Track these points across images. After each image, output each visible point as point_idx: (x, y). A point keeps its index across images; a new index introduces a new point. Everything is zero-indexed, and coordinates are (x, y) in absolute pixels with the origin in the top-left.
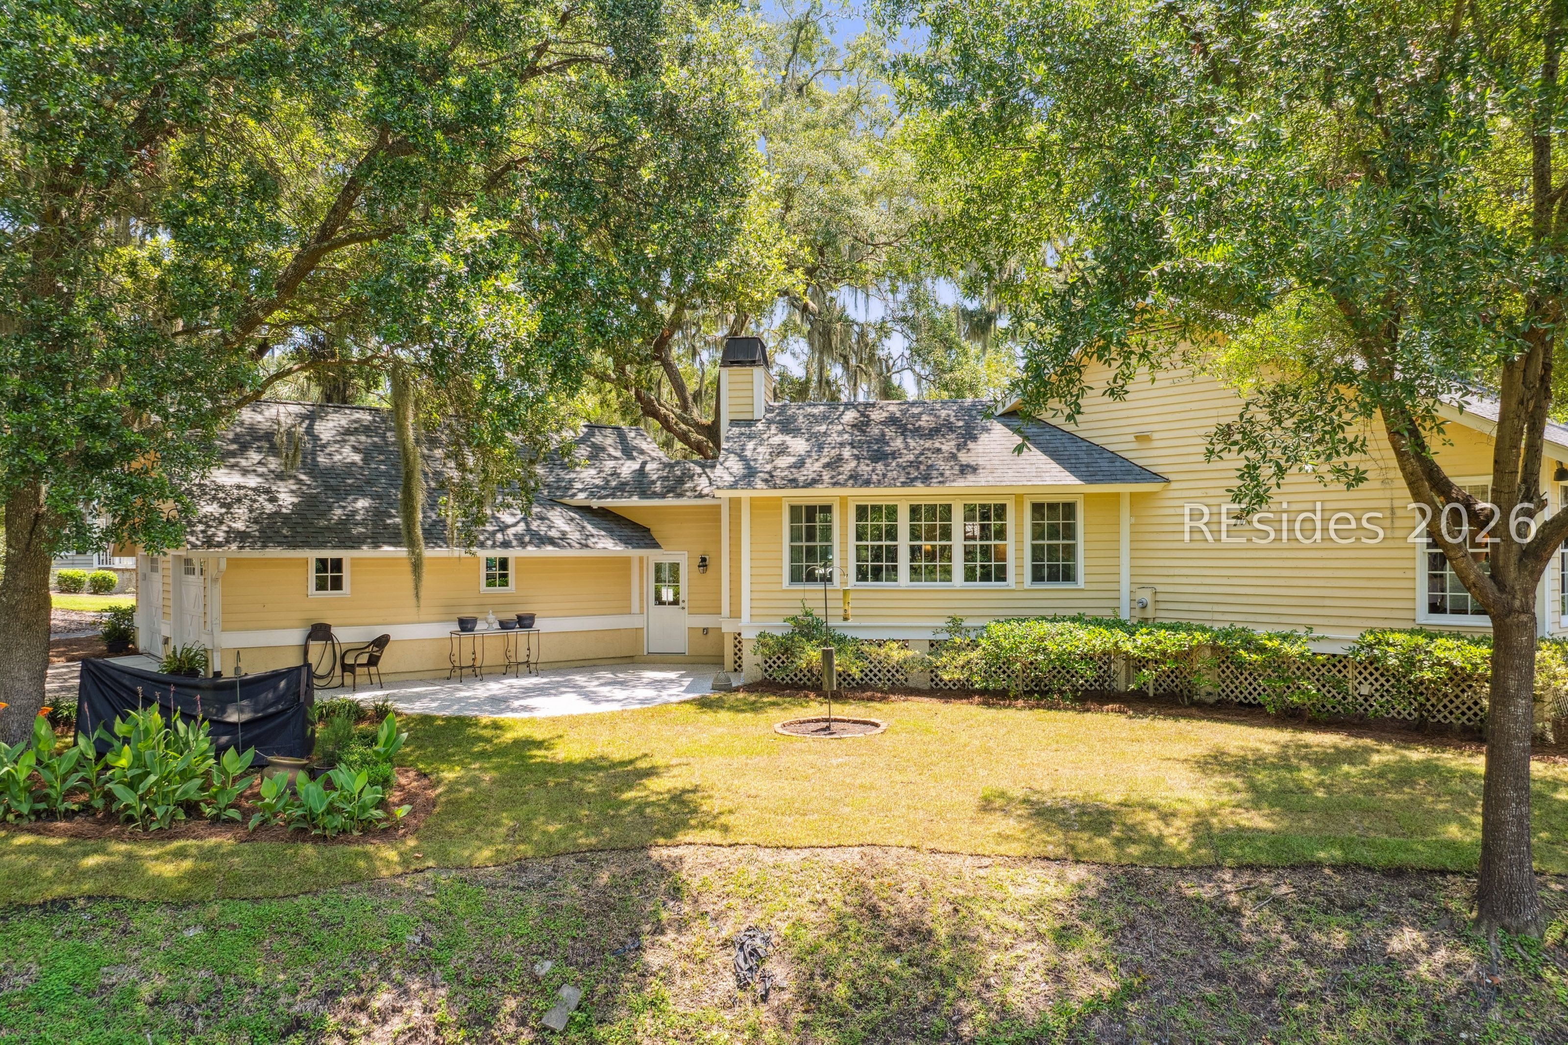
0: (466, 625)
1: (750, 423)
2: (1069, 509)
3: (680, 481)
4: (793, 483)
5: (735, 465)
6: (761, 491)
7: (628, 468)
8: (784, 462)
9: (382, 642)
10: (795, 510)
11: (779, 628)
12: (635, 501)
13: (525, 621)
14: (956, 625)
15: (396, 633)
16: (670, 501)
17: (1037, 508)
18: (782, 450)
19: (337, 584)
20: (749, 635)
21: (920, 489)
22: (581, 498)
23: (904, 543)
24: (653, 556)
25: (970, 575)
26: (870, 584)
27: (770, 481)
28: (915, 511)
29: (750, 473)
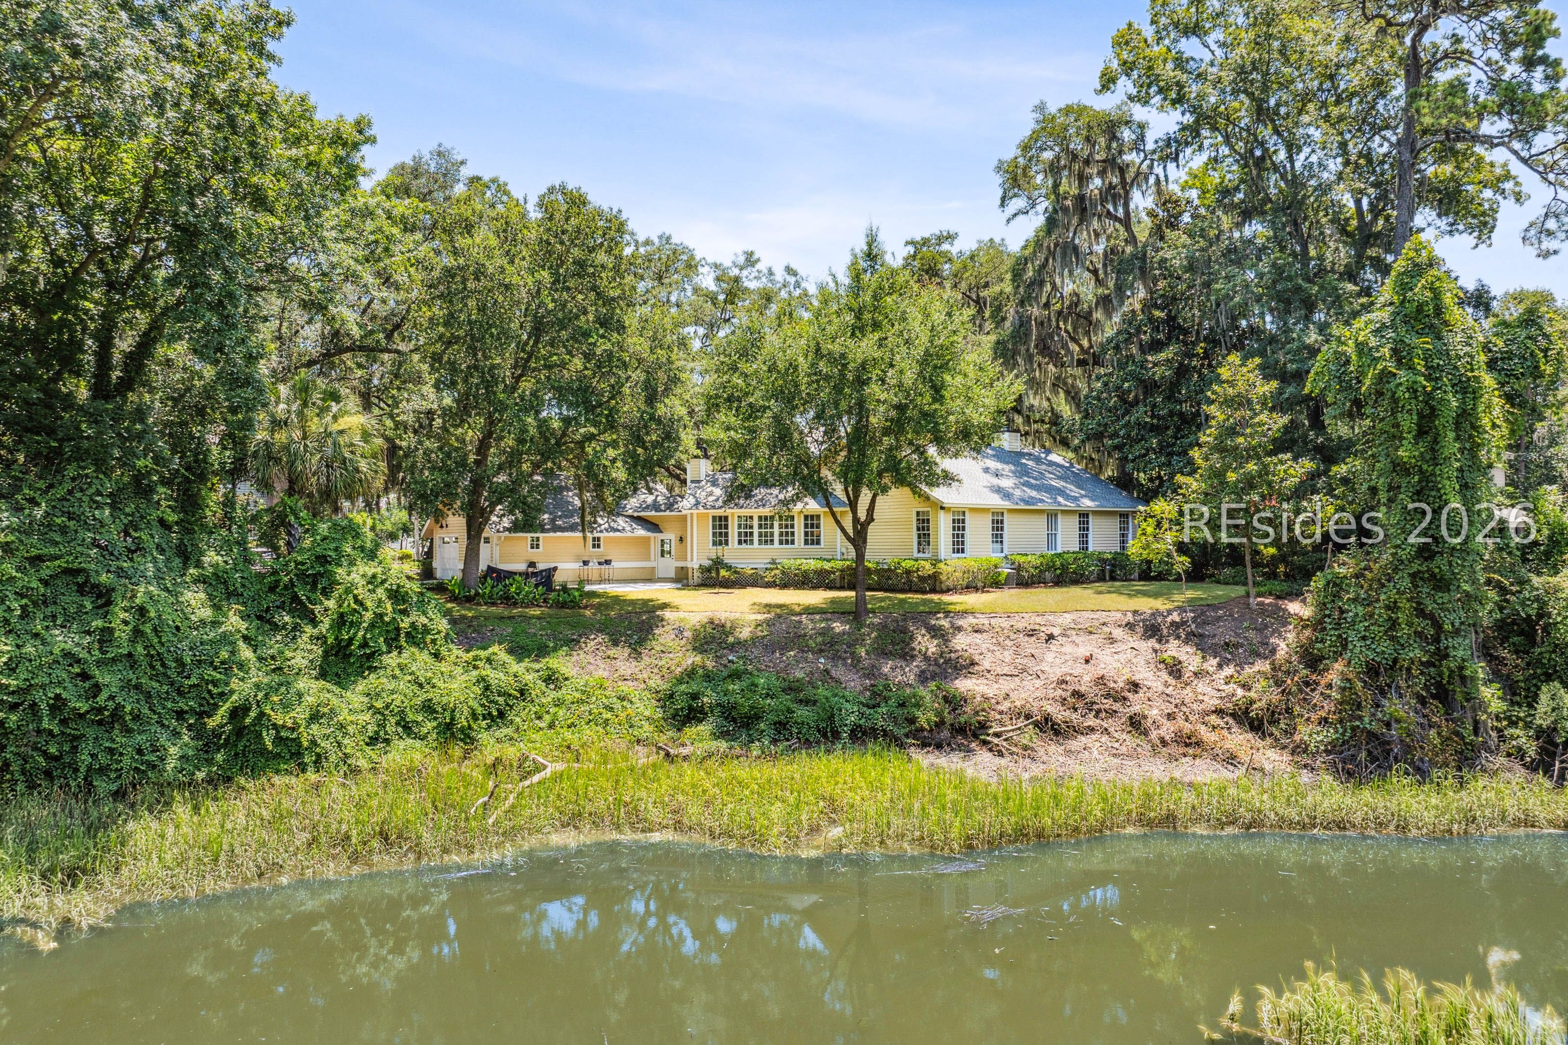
0: (585, 563)
1: (699, 482)
2: (818, 517)
3: (672, 505)
4: (714, 507)
5: (692, 500)
6: (701, 510)
7: (650, 499)
8: (711, 498)
9: (555, 569)
10: (714, 518)
11: (707, 563)
12: (653, 513)
13: (608, 562)
14: (773, 562)
15: (560, 566)
16: (668, 513)
17: (806, 517)
18: (711, 494)
19: (538, 546)
20: (696, 566)
21: (761, 509)
22: (630, 512)
23: (756, 530)
24: (660, 536)
25: (781, 543)
26: (744, 546)
27: (705, 507)
28: (760, 518)
29: (697, 503)
